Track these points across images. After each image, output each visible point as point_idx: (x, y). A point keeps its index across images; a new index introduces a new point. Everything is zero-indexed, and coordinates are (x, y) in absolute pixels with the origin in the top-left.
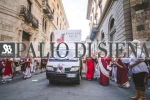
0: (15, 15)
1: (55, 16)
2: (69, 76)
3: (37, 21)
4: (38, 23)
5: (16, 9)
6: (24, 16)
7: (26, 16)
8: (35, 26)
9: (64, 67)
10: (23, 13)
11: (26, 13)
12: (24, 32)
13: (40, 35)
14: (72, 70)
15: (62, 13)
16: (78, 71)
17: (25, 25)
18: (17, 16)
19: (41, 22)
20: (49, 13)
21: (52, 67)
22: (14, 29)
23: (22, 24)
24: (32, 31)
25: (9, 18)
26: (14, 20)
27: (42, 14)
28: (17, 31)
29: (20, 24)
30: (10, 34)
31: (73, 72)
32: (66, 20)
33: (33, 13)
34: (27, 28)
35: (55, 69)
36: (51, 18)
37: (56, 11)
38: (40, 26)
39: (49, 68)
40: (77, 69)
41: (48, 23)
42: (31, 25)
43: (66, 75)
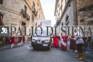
0: (19, 14)
1: (38, 14)
2: (44, 45)
3: (29, 17)
4: (30, 18)
5: (19, 11)
6: (22, 14)
7: (24, 14)
8: (28, 19)
9: (41, 40)
10: (22, 12)
11: (24, 12)
12: (22, 22)
13: (30, 23)
14: (46, 42)
15: (42, 13)
16: (49, 43)
17: (23, 19)
18: (20, 14)
19: (31, 17)
20: (35, 13)
21: (35, 40)
22: (18, 20)
23: (22, 18)
24: (27, 22)
25: (15, 15)
26: (18, 16)
27: (32, 13)
28: (19, 22)
29: (21, 18)
30: (16, 23)
32: (44, 17)
33: (27, 12)
34: (24, 20)
35: (36, 41)
36: (36, 15)
37: (39, 12)
38: (31, 19)
39: (33, 40)
40: (49, 41)
41: (35, 18)
42: (26, 18)
43: (42, 44)
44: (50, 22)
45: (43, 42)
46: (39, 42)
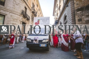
2: (42, 45)
9: (38, 39)
14: (44, 41)
15: (41, 13)
21: (30, 39)
31: (44, 43)
35: (32, 40)
39: (28, 40)
40: (47, 41)
43: (39, 45)
44: (48, 19)
45: (40, 41)
46: (35, 42)
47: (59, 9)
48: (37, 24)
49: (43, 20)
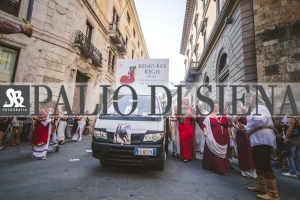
2: (142, 151)
9: (129, 132)
14: (148, 138)
16: (160, 142)
21: (104, 130)
31: (149, 144)
35: (111, 135)
39: (98, 132)
40: (159, 137)
43: (133, 149)
45: (137, 138)
46: (119, 140)
47: (203, 29)
48: (127, 80)
49: (148, 69)
